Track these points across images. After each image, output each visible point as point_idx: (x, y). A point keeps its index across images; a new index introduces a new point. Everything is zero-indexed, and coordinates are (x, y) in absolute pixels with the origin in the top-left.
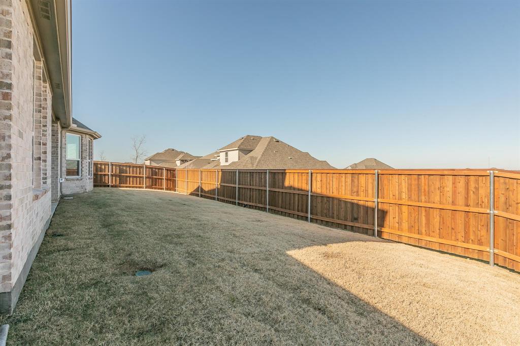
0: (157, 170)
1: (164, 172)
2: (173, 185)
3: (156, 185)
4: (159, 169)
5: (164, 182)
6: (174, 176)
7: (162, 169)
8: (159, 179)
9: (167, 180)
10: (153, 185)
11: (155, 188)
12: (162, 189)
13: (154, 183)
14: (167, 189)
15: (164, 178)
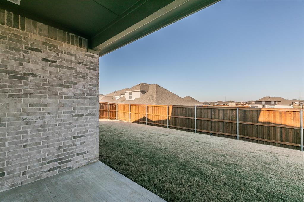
0: (104, 105)
1: (109, 106)
2: (114, 115)
3: (103, 116)
4: (105, 104)
5: (109, 113)
6: (115, 109)
7: (107, 104)
8: (105, 111)
9: (110, 111)
10: (101, 116)
11: (103, 118)
12: (107, 118)
13: (102, 114)
14: (110, 118)
15: (109, 110)
